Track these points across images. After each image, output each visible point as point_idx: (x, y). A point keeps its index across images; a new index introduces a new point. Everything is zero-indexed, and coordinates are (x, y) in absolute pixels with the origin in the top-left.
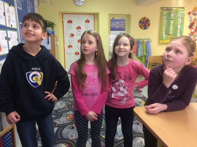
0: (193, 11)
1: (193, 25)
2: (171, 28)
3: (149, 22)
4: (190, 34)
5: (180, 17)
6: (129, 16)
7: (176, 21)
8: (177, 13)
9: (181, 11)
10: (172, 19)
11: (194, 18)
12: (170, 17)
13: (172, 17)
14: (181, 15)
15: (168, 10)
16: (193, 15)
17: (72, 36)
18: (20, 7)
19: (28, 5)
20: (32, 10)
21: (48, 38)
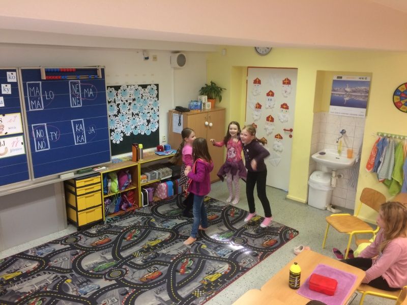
17: (258, 108)
18: (39, 108)
19: (73, 96)
20: (90, 98)
21: (180, 117)
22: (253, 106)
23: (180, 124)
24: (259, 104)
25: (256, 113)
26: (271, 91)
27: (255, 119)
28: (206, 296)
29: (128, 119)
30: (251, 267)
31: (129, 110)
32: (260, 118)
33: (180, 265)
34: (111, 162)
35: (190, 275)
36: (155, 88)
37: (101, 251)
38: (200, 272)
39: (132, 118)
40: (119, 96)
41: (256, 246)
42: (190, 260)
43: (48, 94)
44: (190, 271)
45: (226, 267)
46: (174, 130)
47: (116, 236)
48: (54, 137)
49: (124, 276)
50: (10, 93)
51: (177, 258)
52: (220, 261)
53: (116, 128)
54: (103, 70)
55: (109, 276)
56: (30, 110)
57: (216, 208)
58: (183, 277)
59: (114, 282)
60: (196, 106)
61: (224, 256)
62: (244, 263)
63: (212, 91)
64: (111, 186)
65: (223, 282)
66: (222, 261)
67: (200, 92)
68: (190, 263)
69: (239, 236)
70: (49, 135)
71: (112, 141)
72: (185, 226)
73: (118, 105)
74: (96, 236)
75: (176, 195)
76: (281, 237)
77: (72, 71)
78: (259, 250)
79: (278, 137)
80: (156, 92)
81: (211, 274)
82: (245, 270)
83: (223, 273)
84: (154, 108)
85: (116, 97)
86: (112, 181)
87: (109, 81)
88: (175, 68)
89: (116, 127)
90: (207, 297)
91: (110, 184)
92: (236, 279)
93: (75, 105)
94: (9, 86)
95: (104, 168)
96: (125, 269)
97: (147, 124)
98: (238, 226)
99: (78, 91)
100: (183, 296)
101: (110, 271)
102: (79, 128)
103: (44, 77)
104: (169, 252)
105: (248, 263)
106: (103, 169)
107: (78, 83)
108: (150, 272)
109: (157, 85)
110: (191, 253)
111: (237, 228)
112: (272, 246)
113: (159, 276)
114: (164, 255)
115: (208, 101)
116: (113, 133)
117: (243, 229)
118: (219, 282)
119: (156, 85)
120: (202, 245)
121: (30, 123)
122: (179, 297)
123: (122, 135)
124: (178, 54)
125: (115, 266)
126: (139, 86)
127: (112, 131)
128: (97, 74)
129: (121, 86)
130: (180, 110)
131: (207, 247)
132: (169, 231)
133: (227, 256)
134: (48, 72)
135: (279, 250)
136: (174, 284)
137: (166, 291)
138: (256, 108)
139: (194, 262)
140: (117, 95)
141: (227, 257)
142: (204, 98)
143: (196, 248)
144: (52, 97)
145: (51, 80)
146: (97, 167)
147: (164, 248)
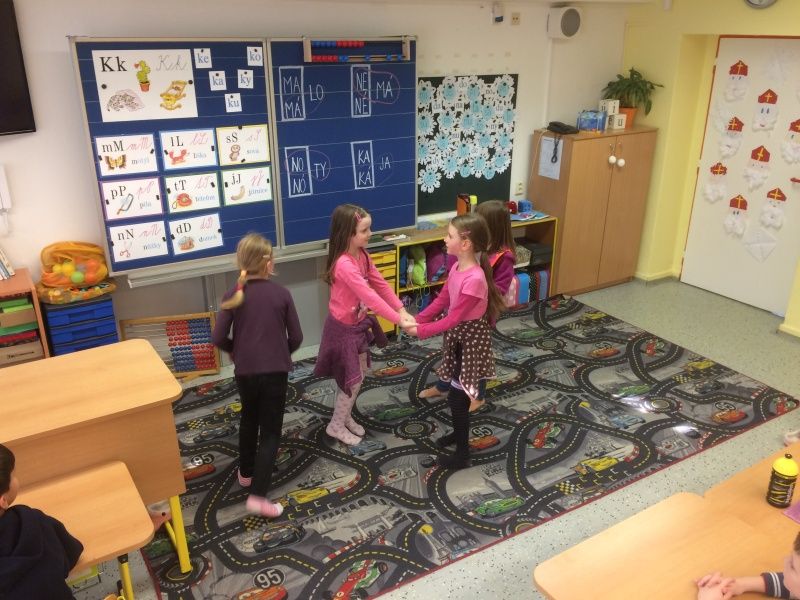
17: (735, 128)
18: (298, 116)
19: (356, 95)
20: (385, 100)
21: (556, 145)
22: (722, 126)
23: (554, 158)
24: (736, 120)
25: (729, 141)
26: (770, 91)
27: (724, 154)
28: (583, 496)
29: (452, 147)
30: (681, 456)
31: (456, 126)
32: (735, 153)
33: (534, 431)
34: (416, 226)
35: (553, 453)
36: (511, 82)
37: (390, 387)
38: (574, 450)
39: (460, 144)
40: (440, 99)
41: (696, 419)
42: (555, 425)
43: (314, 91)
44: (554, 446)
45: (628, 449)
46: (542, 172)
47: (417, 364)
48: (320, 172)
49: (429, 434)
50: (251, 86)
51: (529, 419)
52: (616, 436)
53: (429, 163)
54: (413, 44)
55: (403, 431)
56: (283, 120)
57: (616, 336)
58: (540, 454)
59: (410, 442)
60: (594, 122)
61: (626, 427)
62: (668, 447)
63: (632, 91)
64: (413, 273)
65: (621, 476)
66: (622, 437)
67: (605, 92)
68: (555, 431)
69: (662, 394)
70: (313, 167)
71: (420, 186)
72: (549, 363)
73: (436, 116)
74: (382, 360)
75: (534, 303)
76: (756, 409)
77: (358, 47)
78: (702, 426)
79: (776, 195)
80: (511, 91)
81: (595, 457)
82: (668, 461)
83: (621, 460)
84: (505, 126)
85: (433, 100)
86: (416, 263)
87: (424, 68)
88: (555, 41)
89: (429, 160)
90: (585, 498)
91: (411, 269)
92: (647, 474)
93: (358, 114)
94: (250, 73)
95: (403, 236)
96: (431, 423)
97: (488, 156)
98: (660, 375)
99: (366, 86)
100: (537, 487)
101: (405, 424)
102: (363, 157)
103: (308, 57)
104: (515, 405)
105: (678, 448)
106: (401, 239)
107: (365, 70)
108: (477, 436)
109: (515, 77)
110: (559, 412)
111: (659, 379)
112: (733, 422)
113: (494, 445)
114: (504, 409)
115: (620, 112)
116: (422, 171)
117: (670, 383)
118: (611, 474)
119: (512, 76)
120: (581, 401)
121: (281, 144)
122: (530, 488)
123: (439, 175)
124: (566, 9)
125: (413, 415)
126: (479, 77)
127: (422, 167)
128: (401, 53)
129: (443, 78)
130: (557, 129)
131: (592, 407)
132: (515, 368)
133: (632, 429)
134: (317, 48)
135: (750, 433)
136: (521, 464)
137: (505, 472)
138: (730, 128)
139: (563, 429)
140: (435, 97)
141: (633, 432)
142: (613, 105)
143: (569, 405)
144: (320, 96)
145: (319, 63)
146: (390, 234)
147: (505, 398)
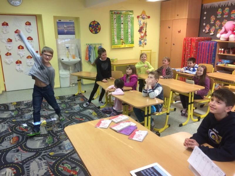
0: (141, 15)
1: (143, 29)
2: (122, 32)
3: (99, 25)
4: (140, 38)
5: (130, 21)
6: (77, 19)
7: (127, 24)
8: (126, 17)
9: (130, 14)
10: (122, 23)
11: (143, 22)
12: (120, 21)
13: (122, 21)
14: (131, 19)
15: (117, 13)
16: (142, 19)
17: (10, 41)
22: (5, 41)
32: (12, 48)
38: (87, 116)
44: (84, 118)
61: (80, 109)
68: (78, 117)
79: (29, 57)
111: (61, 102)
125: (54, 137)
131: (68, 111)
138: (8, 42)
141: (83, 109)
